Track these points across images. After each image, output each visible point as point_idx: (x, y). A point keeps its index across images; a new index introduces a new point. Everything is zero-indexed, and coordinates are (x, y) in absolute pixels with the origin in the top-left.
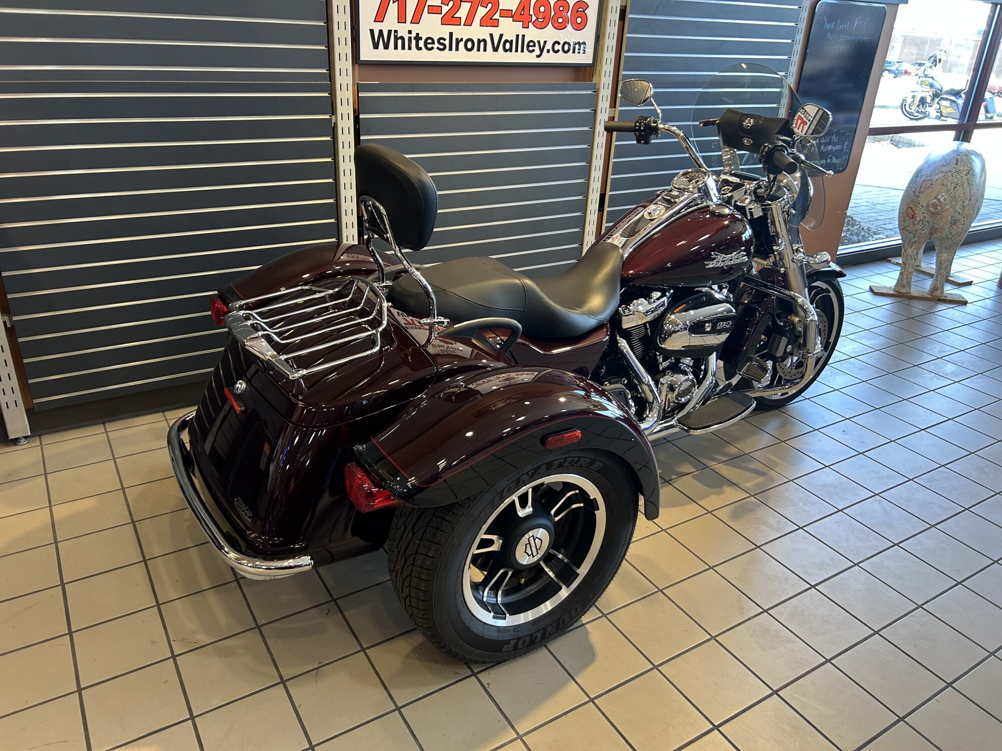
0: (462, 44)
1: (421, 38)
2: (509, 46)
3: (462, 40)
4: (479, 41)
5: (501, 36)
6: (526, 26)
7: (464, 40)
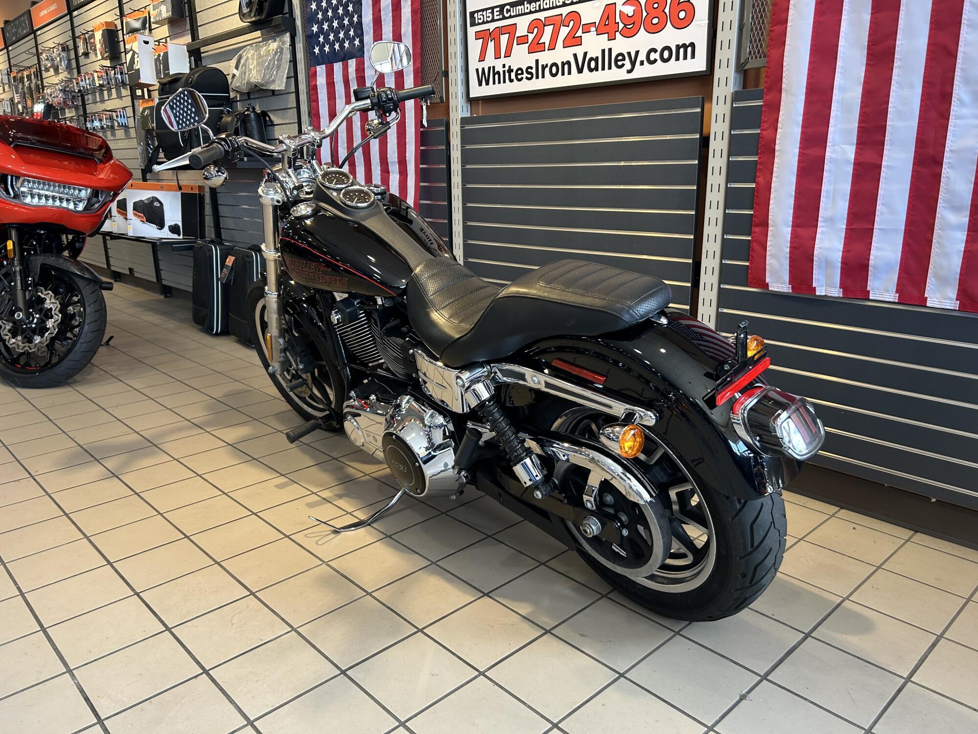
0: (547, 70)
1: (512, 71)
2: (594, 64)
3: (547, 65)
4: (563, 64)
5: (585, 54)
6: (612, 38)
7: (549, 66)
